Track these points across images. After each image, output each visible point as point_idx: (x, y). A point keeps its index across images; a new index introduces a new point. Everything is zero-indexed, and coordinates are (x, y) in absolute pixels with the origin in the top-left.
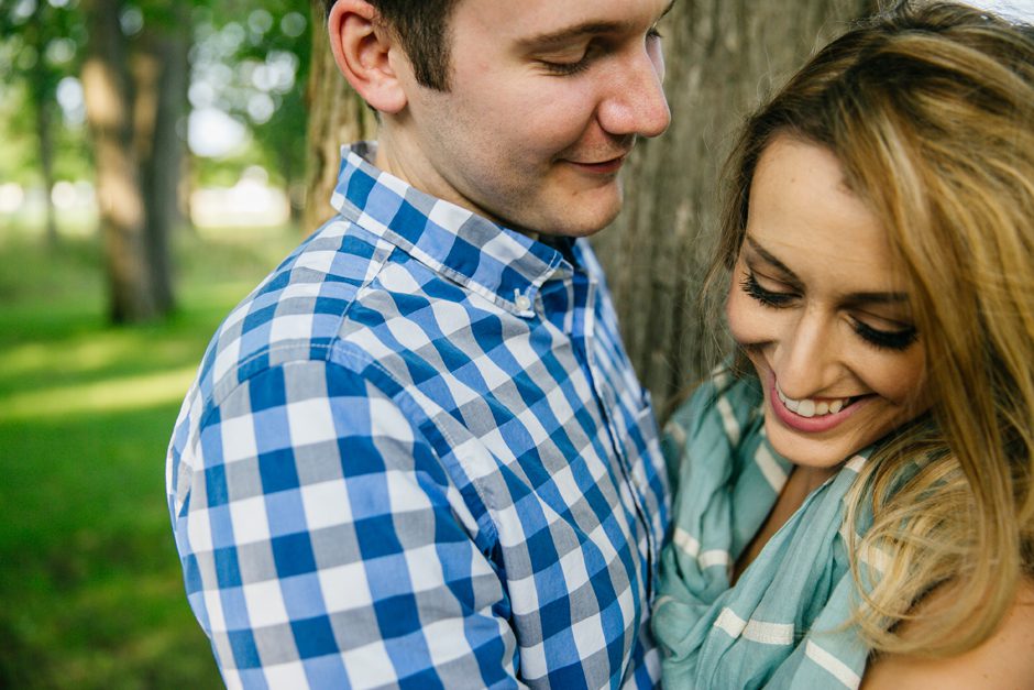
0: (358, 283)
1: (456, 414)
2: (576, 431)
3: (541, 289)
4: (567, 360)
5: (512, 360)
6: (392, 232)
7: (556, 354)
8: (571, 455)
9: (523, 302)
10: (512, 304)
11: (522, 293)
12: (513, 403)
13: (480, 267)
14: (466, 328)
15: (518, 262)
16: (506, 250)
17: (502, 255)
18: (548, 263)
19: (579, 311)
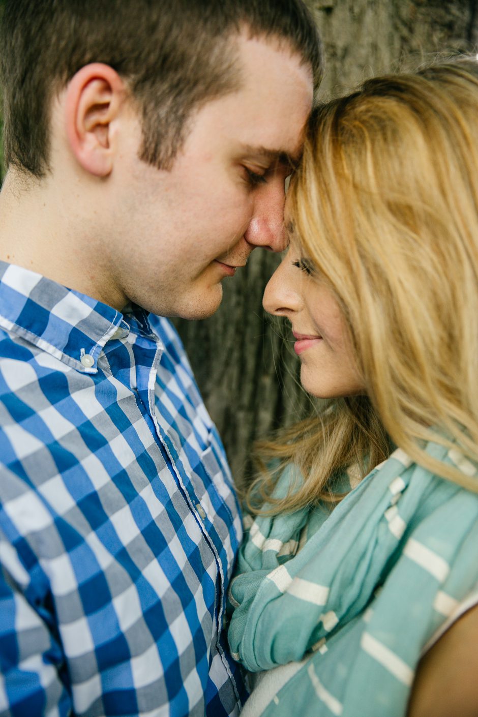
2: (137, 474)
3: (104, 348)
4: (131, 411)
5: (78, 410)
7: (120, 404)
9: (88, 360)
10: (78, 362)
11: (87, 352)
12: (77, 448)
13: (49, 327)
14: (33, 383)
15: (84, 322)
16: (73, 311)
17: (70, 316)
18: (111, 321)
19: (142, 368)
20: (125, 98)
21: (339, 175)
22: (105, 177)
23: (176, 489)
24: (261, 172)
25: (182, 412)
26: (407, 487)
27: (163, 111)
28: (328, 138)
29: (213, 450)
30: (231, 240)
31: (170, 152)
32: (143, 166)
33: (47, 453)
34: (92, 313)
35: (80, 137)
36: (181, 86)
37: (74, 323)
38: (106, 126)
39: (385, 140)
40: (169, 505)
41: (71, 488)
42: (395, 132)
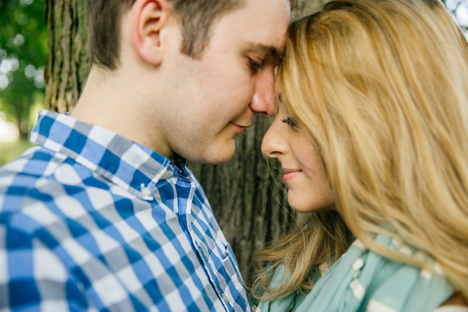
0: (38, 176)
1: (102, 258)
2: (181, 269)
3: (157, 184)
4: (176, 227)
5: (141, 225)
6: (66, 148)
7: (168, 223)
8: (178, 283)
9: (146, 192)
10: (139, 192)
11: (146, 186)
13: (120, 168)
14: (111, 205)
15: (144, 165)
16: (137, 157)
17: (134, 161)
18: (162, 164)
19: (182, 199)
20: (171, 13)
21: (311, 59)
22: (157, 66)
23: (208, 282)
24: (260, 62)
25: (208, 233)
26: (364, 265)
27: (195, 21)
28: (303, 36)
30: (242, 107)
31: (200, 48)
32: (183, 58)
33: (122, 251)
34: (149, 159)
35: (141, 39)
36: (207, 5)
37: (137, 166)
38: (158, 32)
39: (342, 34)
40: (204, 292)
41: (139, 275)
42: (348, 30)
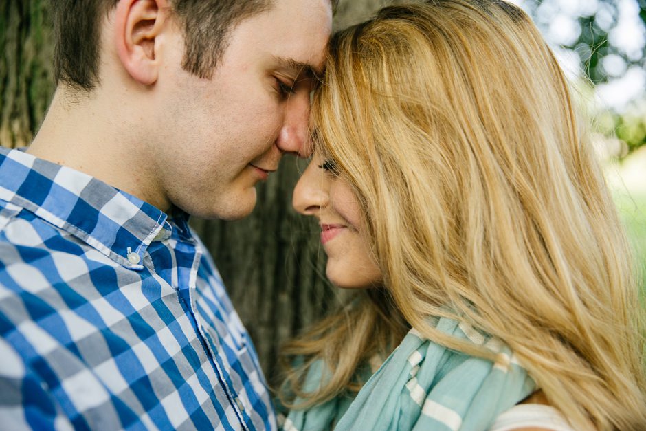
1: (73, 347)
3: (149, 248)
4: (175, 307)
5: (126, 302)
6: (20, 197)
7: (164, 300)
8: (179, 382)
9: (134, 258)
10: (125, 259)
11: (133, 250)
12: (129, 336)
13: (98, 226)
14: (84, 275)
15: (131, 221)
16: (122, 210)
17: (118, 216)
18: (156, 220)
19: (183, 269)
20: (171, 14)
21: (359, 84)
22: (150, 86)
23: (217, 382)
24: (290, 84)
25: (218, 315)
26: (424, 359)
27: (204, 27)
28: (348, 53)
29: (248, 350)
30: (265, 144)
31: (210, 63)
32: (186, 75)
33: (100, 337)
34: (138, 213)
35: (129, 49)
36: (220, 5)
37: (121, 222)
38: (152, 40)
39: (398, 53)
40: (212, 394)
41: (124, 371)
42: (406, 46)
